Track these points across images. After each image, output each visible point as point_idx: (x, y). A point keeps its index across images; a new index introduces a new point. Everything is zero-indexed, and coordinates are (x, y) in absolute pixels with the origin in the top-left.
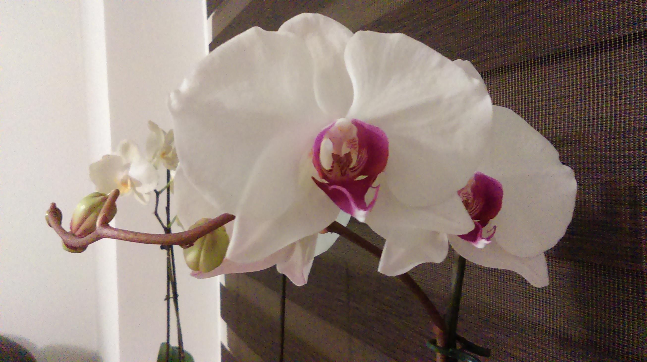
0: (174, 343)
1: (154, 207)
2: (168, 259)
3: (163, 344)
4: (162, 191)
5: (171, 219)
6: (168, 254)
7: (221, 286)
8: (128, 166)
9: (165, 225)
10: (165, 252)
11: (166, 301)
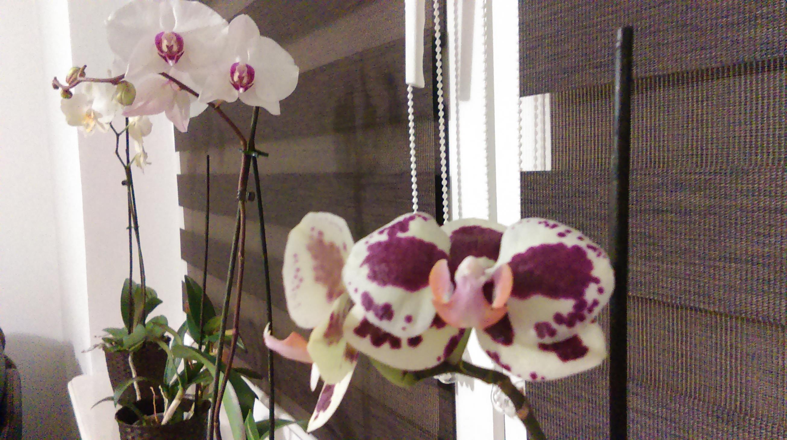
0: (137, 280)
1: (116, 148)
2: (129, 194)
3: (126, 279)
4: (121, 134)
5: (131, 160)
6: (129, 189)
7: (181, 230)
8: (91, 102)
9: (126, 164)
10: (126, 187)
11: (128, 230)
